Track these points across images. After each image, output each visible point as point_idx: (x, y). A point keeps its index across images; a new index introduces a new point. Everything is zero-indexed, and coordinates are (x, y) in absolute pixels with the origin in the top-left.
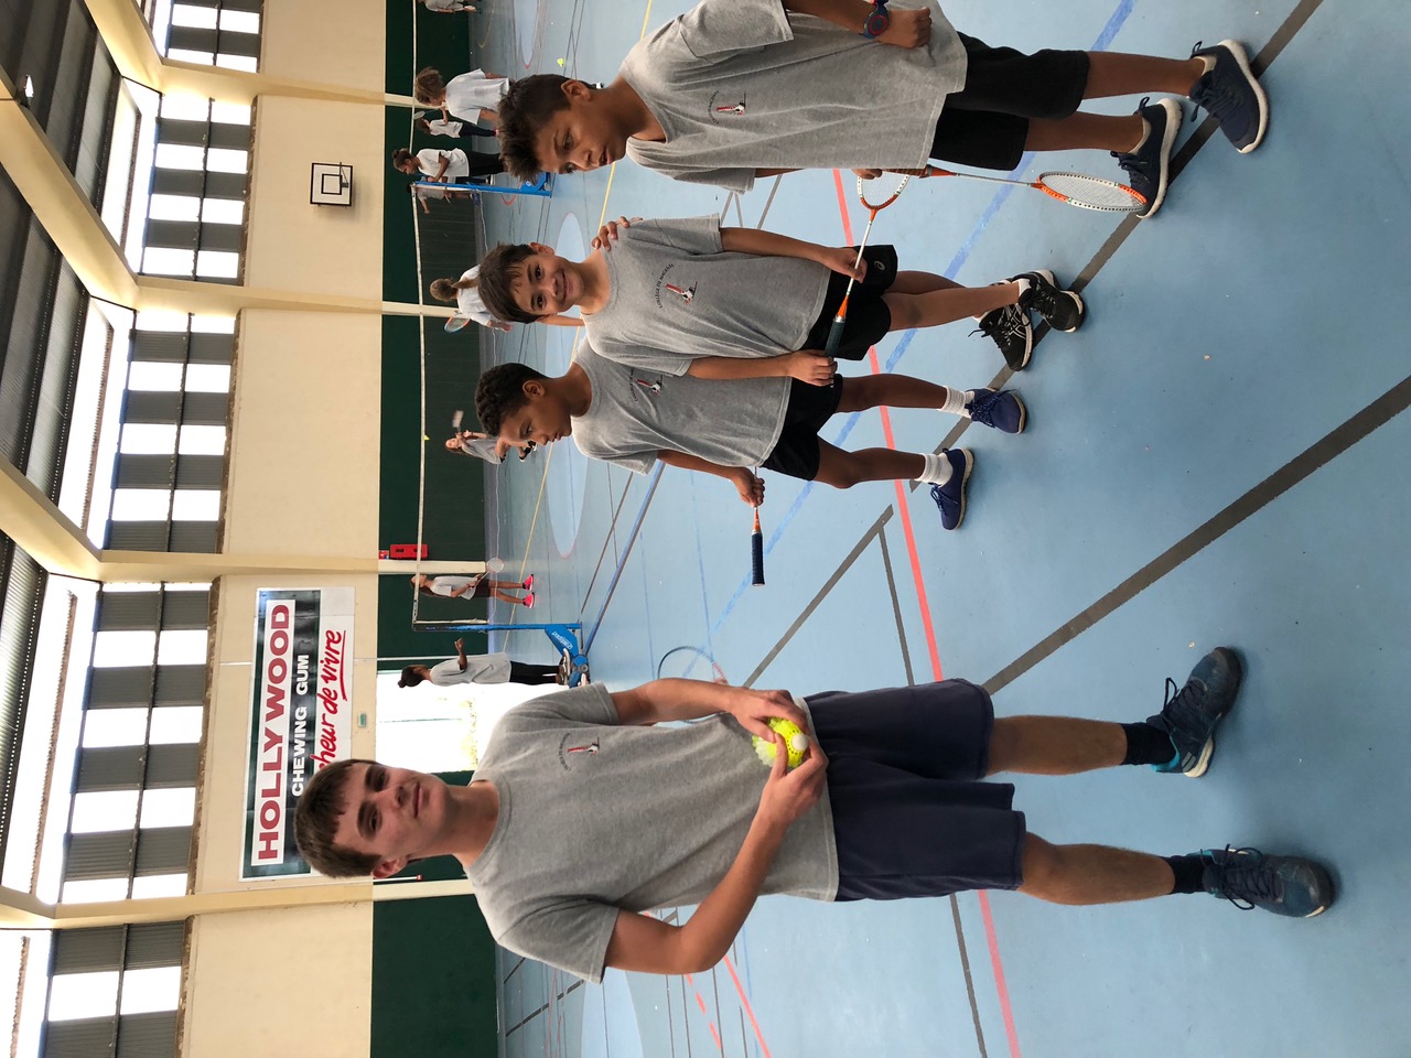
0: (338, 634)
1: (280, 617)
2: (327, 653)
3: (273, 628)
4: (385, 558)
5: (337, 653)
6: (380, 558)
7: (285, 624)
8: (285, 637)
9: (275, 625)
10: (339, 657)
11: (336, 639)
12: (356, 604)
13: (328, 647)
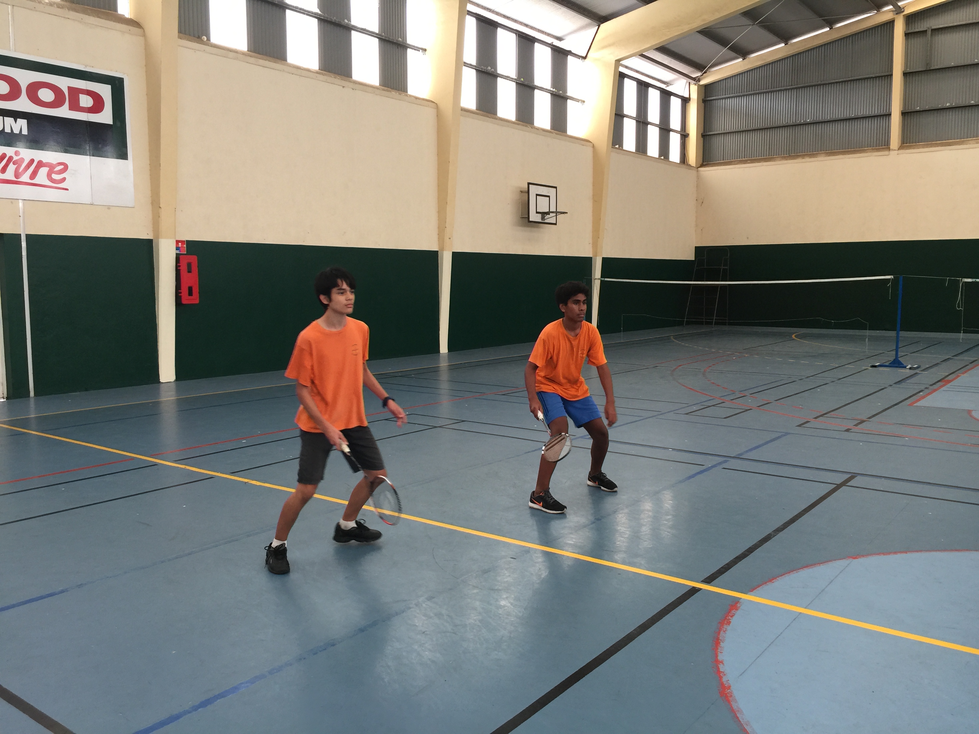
0: (64, 179)
1: (86, 101)
2: (32, 161)
3: (70, 88)
4: (177, 248)
5: (34, 175)
6: (178, 242)
7: (75, 106)
8: (57, 103)
9: (75, 92)
10: (25, 178)
11: (54, 176)
12: (109, 207)
13: (41, 164)
